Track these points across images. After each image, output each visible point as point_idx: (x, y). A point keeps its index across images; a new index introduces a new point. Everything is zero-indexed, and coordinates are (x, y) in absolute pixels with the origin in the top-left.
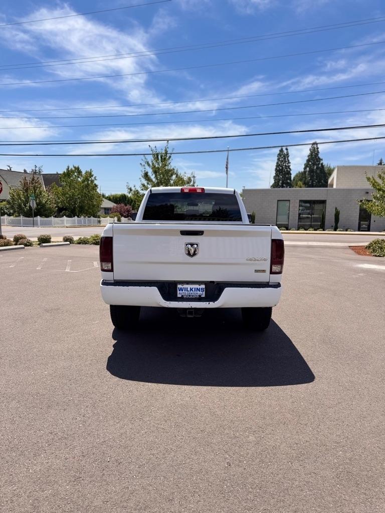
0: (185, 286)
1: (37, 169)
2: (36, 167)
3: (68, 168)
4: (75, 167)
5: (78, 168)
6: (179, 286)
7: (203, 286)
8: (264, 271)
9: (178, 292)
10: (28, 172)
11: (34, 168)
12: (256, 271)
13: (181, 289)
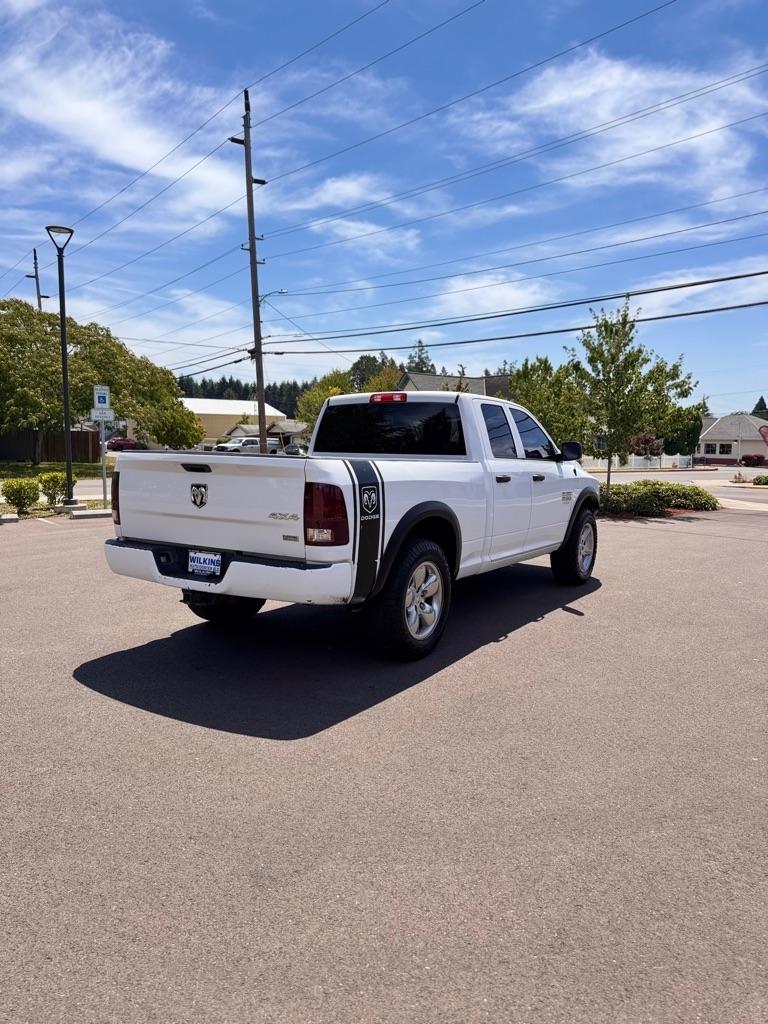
0: (199, 555)
1: (507, 367)
2: (505, 362)
3: (526, 363)
4: (539, 360)
5: (546, 361)
6: (192, 554)
7: (218, 557)
8: (295, 539)
9: (190, 563)
10: (492, 374)
11: (502, 367)
12: (286, 538)
13: (193, 560)
